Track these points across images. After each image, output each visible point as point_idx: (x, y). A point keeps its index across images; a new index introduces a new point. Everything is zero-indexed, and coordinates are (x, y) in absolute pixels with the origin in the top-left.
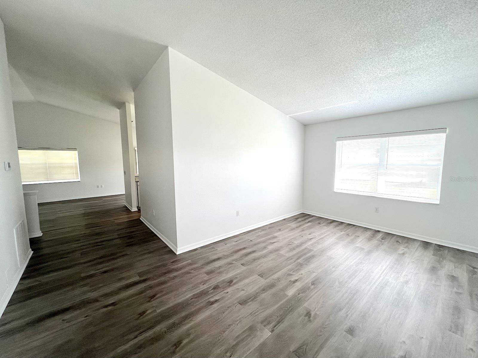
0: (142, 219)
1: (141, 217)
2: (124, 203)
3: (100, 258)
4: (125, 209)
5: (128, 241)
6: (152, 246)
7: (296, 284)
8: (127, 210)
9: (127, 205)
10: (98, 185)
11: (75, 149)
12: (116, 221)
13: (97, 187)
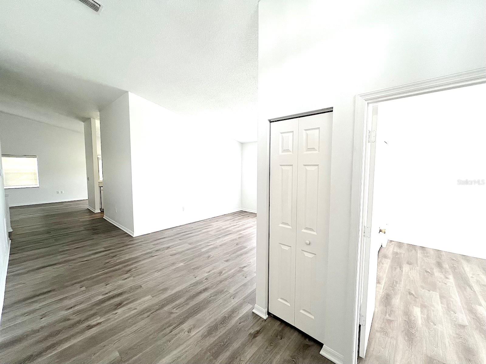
0: (105, 217)
1: (104, 216)
2: (87, 206)
3: (71, 242)
4: (88, 211)
5: (94, 231)
6: (114, 233)
8: (90, 212)
9: (90, 208)
10: (58, 191)
11: (34, 156)
12: (81, 220)
13: (57, 193)
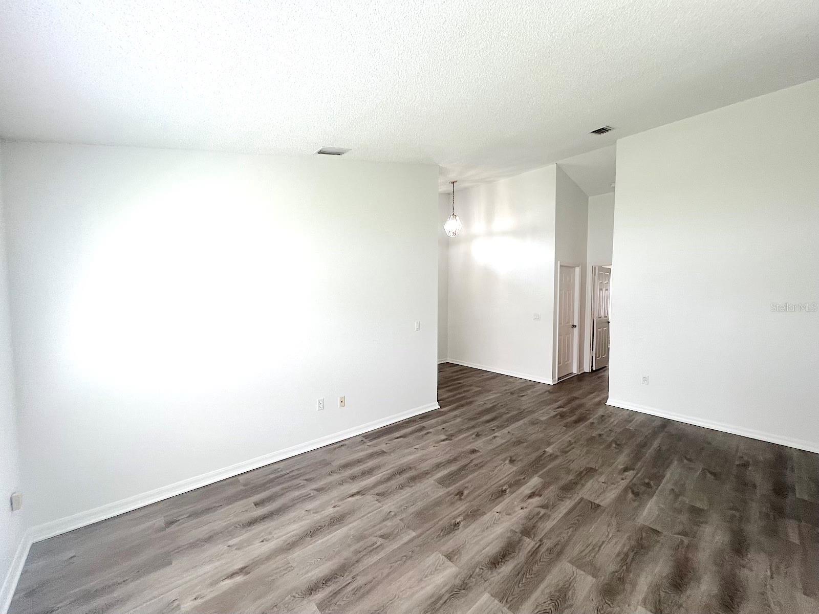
7: (530, 492)
